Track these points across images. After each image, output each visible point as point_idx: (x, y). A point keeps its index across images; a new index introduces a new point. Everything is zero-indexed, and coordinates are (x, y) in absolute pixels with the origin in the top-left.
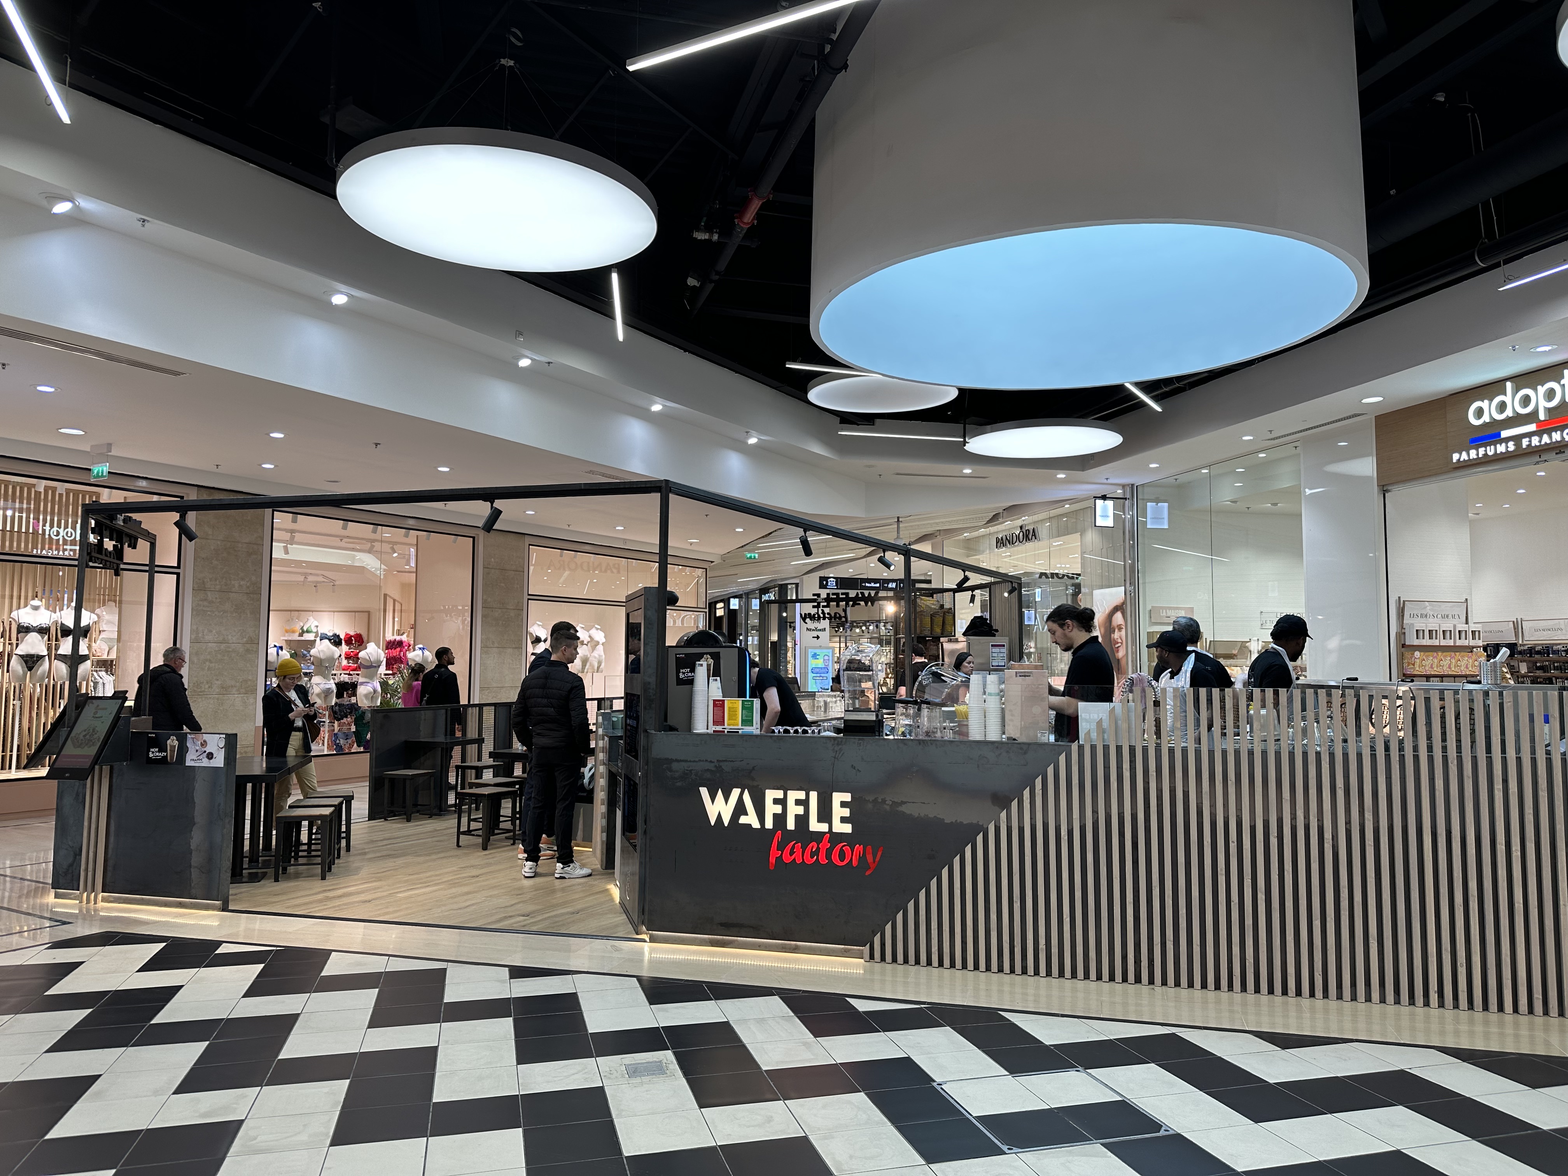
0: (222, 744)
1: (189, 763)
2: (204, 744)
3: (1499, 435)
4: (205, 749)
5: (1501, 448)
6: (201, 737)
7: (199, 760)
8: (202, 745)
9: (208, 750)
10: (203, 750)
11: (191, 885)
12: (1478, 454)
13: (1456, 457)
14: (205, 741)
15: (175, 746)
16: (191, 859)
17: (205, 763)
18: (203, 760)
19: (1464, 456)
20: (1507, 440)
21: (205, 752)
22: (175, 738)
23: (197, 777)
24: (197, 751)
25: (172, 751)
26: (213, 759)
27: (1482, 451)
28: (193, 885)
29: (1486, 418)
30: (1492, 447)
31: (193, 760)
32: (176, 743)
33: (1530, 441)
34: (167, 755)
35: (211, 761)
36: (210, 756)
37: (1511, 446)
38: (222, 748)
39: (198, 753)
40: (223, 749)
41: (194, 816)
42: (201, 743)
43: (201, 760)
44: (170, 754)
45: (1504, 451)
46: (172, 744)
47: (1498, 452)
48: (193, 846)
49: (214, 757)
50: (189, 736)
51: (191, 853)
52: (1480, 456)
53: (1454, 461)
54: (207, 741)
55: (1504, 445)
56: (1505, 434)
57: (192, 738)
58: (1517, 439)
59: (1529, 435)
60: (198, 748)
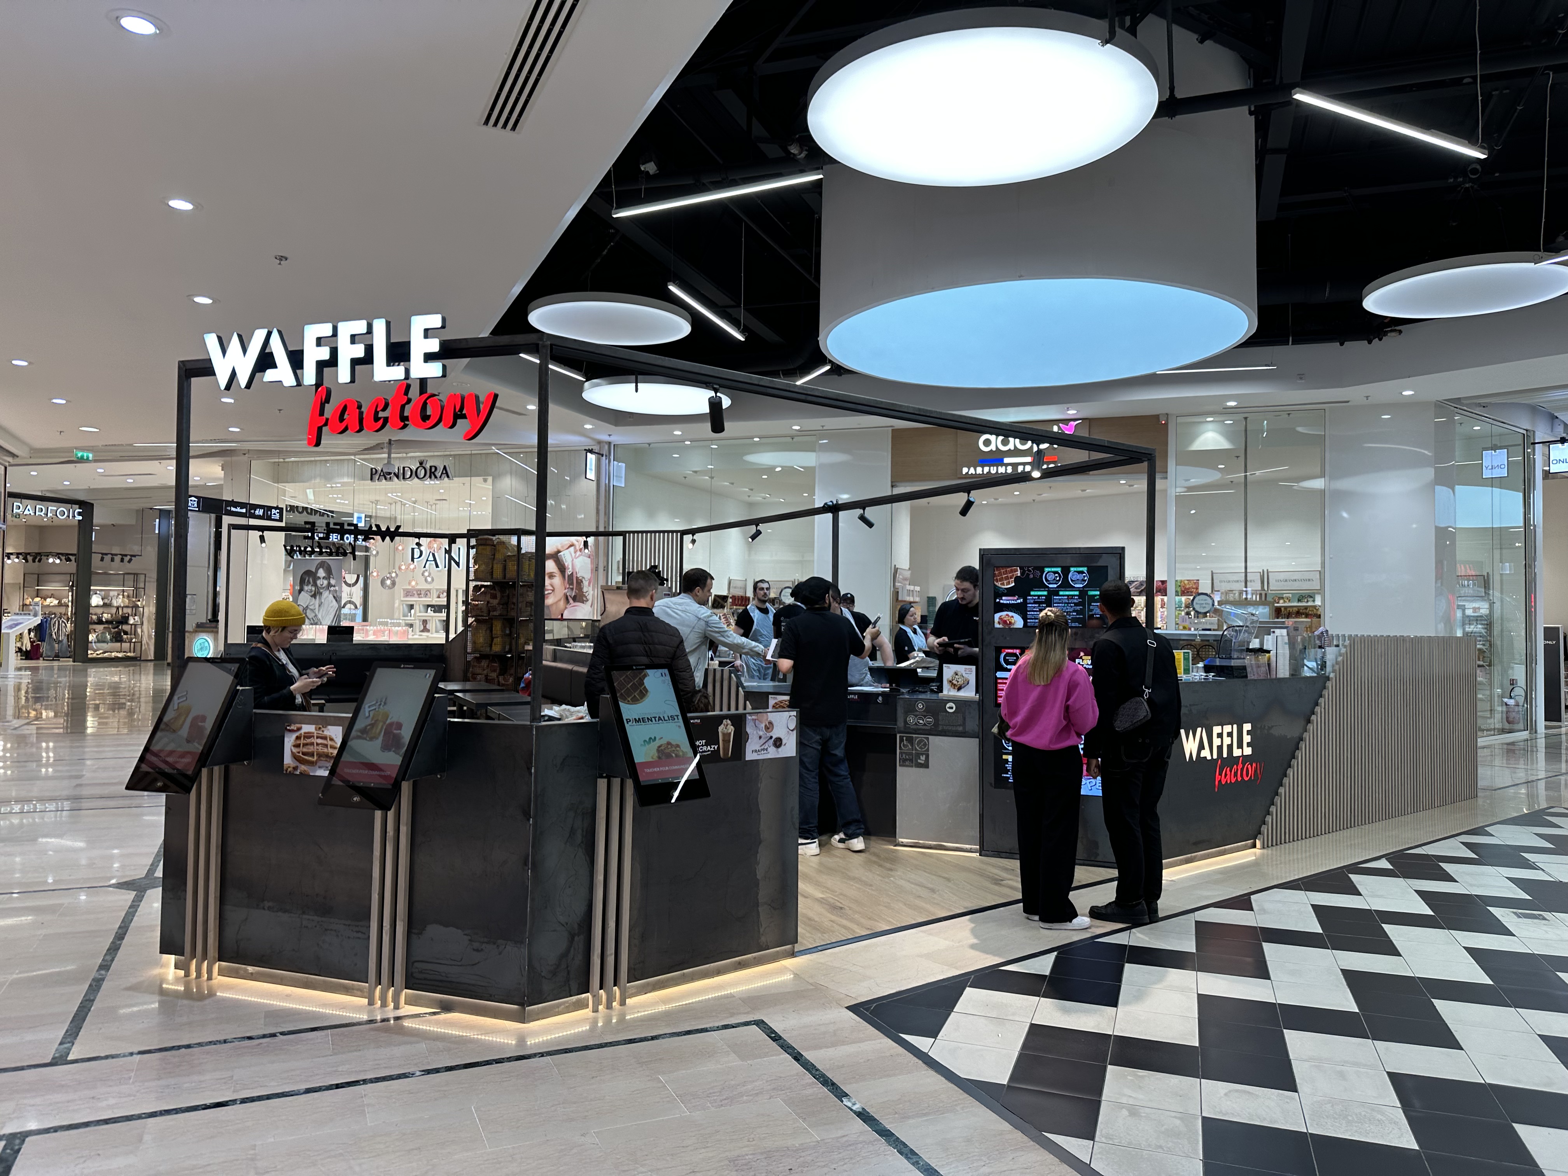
0: (793, 724)
1: (750, 756)
2: (769, 726)
3: (1003, 460)
4: (771, 734)
5: (1002, 470)
6: (765, 718)
7: (764, 750)
8: (767, 728)
9: (775, 734)
10: (769, 735)
11: (759, 931)
12: (983, 471)
13: (965, 470)
14: (771, 723)
15: (730, 733)
16: (758, 894)
17: (772, 753)
18: (769, 749)
19: (972, 471)
20: (1007, 465)
21: (771, 737)
22: (729, 722)
23: (761, 774)
24: (760, 737)
25: (726, 741)
26: (782, 747)
27: (986, 469)
28: (761, 930)
29: (993, 447)
30: (995, 468)
31: (756, 751)
32: (731, 729)
33: (1024, 468)
34: (719, 748)
35: (780, 749)
36: (778, 743)
37: (1010, 470)
38: (792, 730)
39: (763, 741)
40: (795, 732)
41: (759, 831)
42: (766, 726)
43: (767, 749)
44: (724, 745)
45: (1004, 472)
46: (726, 731)
47: (999, 472)
48: (760, 874)
49: (783, 743)
50: (749, 717)
51: (757, 885)
52: (985, 473)
53: (964, 473)
54: (775, 724)
55: (1004, 467)
56: (1007, 460)
57: (753, 719)
58: (1015, 466)
59: (1024, 464)
60: (761, 733)
